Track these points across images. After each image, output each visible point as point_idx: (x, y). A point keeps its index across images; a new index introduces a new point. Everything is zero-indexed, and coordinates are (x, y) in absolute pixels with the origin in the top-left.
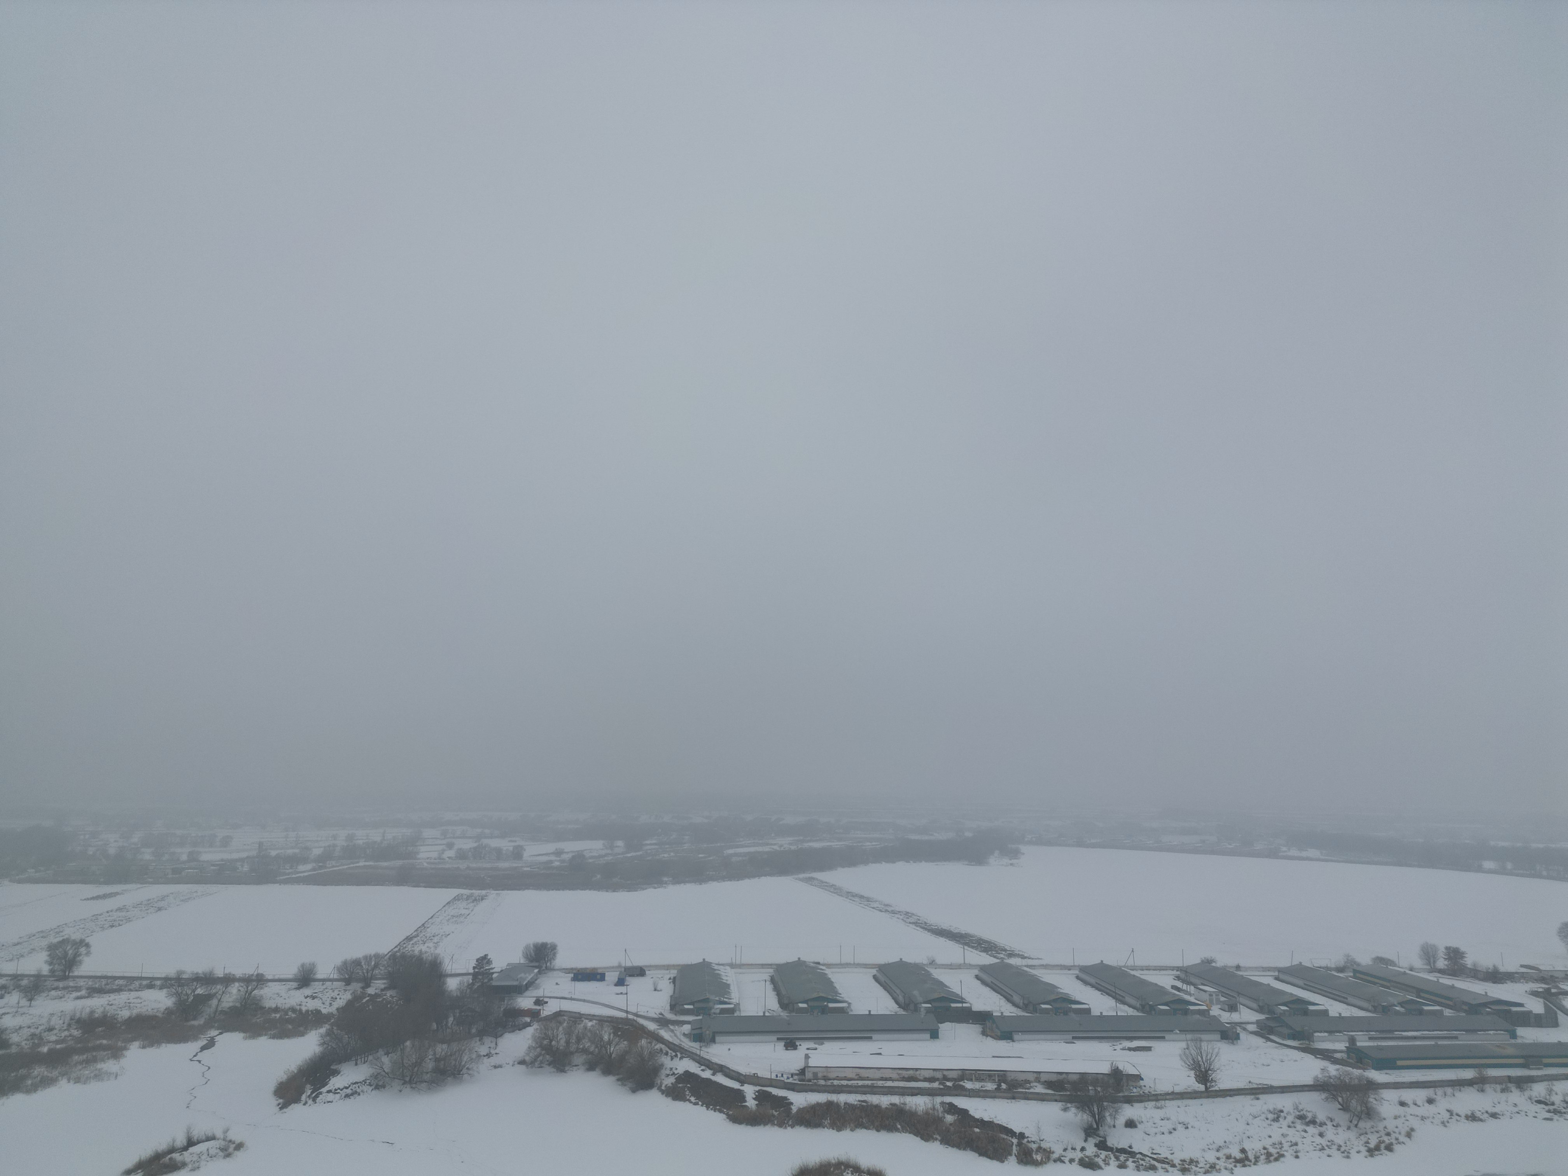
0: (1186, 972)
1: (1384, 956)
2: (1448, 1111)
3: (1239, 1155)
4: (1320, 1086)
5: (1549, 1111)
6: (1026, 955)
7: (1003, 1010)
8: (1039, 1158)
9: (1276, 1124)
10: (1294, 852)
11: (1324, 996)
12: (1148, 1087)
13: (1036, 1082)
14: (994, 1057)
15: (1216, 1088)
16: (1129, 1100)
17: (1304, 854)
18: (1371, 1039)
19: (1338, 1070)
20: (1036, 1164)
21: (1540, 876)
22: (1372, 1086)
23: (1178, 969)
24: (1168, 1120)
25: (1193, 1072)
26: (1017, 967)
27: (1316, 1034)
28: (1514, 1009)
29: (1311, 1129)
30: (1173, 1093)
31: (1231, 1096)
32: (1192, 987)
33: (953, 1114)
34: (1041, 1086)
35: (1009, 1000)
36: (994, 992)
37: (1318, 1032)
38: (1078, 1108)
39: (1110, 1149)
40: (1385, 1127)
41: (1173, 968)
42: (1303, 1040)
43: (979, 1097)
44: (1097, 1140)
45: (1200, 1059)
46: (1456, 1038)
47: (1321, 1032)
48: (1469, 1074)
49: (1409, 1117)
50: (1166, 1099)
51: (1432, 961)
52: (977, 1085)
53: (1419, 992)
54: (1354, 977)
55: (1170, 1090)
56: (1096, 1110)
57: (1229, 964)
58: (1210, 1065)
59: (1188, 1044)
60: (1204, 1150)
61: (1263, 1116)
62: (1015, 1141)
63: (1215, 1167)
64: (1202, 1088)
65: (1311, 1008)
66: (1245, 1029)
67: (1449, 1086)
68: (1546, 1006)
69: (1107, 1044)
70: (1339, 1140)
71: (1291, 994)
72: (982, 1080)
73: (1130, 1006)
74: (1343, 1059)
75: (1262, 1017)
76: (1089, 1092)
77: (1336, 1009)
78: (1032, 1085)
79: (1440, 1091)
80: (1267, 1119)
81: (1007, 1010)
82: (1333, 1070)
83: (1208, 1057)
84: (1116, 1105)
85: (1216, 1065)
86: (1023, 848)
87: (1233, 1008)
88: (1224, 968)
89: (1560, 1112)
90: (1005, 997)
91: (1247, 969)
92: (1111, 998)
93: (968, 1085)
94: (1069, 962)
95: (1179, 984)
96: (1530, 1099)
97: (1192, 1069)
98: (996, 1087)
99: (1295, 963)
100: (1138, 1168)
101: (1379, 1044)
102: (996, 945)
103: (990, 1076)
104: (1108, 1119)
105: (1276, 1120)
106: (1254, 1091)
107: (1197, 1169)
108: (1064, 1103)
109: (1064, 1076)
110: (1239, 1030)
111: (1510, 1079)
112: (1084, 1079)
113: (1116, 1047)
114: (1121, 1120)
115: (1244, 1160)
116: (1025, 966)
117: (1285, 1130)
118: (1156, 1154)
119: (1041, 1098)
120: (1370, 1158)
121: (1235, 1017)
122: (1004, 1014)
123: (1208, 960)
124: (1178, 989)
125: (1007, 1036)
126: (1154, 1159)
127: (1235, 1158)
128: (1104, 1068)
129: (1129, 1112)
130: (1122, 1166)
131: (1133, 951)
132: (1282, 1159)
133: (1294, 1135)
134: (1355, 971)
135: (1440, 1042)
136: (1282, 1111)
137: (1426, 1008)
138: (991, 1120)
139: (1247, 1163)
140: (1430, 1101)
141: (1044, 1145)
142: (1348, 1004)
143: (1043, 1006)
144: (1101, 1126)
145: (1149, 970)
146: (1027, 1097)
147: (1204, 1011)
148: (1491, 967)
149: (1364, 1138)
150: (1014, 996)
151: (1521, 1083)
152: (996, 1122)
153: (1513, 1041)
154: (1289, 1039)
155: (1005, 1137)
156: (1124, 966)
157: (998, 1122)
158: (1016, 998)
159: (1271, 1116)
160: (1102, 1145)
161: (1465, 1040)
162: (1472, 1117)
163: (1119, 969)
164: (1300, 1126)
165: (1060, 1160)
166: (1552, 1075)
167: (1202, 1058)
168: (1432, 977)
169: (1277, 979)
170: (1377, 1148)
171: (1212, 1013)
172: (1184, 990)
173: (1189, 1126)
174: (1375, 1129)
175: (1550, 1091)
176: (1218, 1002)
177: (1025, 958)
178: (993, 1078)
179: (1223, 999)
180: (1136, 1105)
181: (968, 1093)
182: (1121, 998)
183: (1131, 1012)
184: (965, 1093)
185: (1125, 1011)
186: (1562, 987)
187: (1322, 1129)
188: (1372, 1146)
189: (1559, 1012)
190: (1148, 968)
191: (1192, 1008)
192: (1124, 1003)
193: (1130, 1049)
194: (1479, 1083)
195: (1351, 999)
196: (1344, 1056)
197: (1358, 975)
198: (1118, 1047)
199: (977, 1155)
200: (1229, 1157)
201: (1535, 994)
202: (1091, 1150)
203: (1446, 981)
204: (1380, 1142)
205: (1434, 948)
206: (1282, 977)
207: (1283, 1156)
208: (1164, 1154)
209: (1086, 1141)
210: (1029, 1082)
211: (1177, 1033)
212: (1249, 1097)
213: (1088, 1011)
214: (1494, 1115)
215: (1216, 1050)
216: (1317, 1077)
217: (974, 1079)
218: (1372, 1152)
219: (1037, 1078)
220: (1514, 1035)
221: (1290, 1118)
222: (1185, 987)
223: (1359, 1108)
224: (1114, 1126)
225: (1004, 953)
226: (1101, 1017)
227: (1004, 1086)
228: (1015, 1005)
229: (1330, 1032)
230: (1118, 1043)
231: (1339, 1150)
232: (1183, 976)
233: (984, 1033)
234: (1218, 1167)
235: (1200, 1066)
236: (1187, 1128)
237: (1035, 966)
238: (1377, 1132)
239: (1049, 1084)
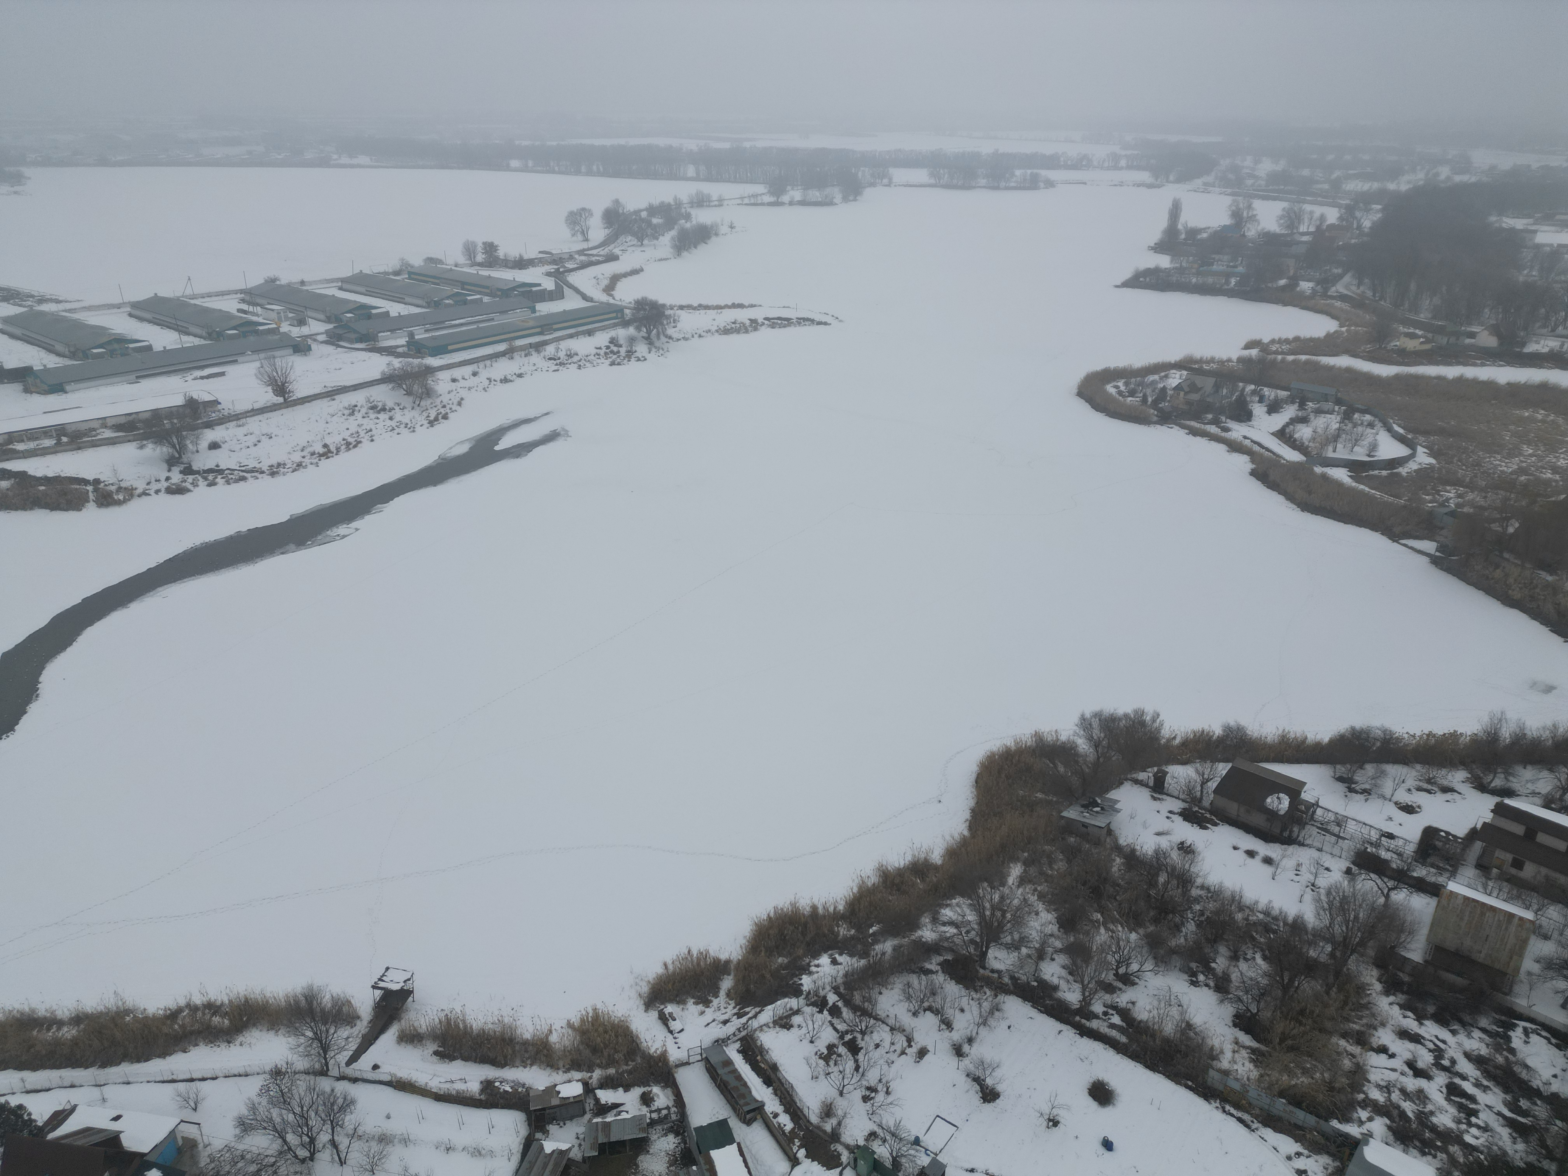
0: (251, 293)
1: (433, 256)
2: (488, 379)
3: (322, 450)
4: (387, 378)
5: (557, 365)
6: (60, 299)
7: (45, 362)
8: (121, 497)
9: (352, 418)
10: (345, 160)
11: (386, 299)
12: (226, 409)
13: (102, 428)
14: (45, 413)
15: (295, 398)
16: (210, 425)
17: (355, 161)
18: (427, 331)
19: (401, 362)
20: (119, 503)
21: (554, 172)
22: (430, 371)
23: (241, 291)
24: (251, 434)
25: (270, 388)
26: (52, 314)
27: (380, 335)
28: (534, 289)
29: (382, 416)
30: (253, 410)
31: (309, 402)
32: (259, 308)
33: (9, 479)
34: (109, 431)
35: (51, 350)
36: (29, 345)
37: (381, 332)
38: (156, 443)
39: (198, 472)
40: (442, 402)
41: (236, 292)
42: (369, 341)
43: (37, 455)
44: (182, 467)
45: (275, 374)
46: (493, 319)
47: (384, 332)
48: (502, 347)
49: (459, 390)
50: (247, 417)
51: (472, 256)
52: (32, 445)
53: (463, 284)
54: (409, 278)
55: (250, 408)
56: (175, 441)
57: (293, 281)
58: (286, 378)
59: (261, 363)
60: (289, 453)
61: (340, 413)
62: (90, 488)
63: (301, 465)
64: (281, 400)
65: (374, 311)
66: (315, 340)
67: (488, 359)
68: (556, 284)
69: (176, 377)
70: (406, 420)
71: (355, 301)
72: (37, 439)
73: (195, 336)
74: (404, 353)
75: (331, 326)
76: (164, 426)
77: (395, 309)
78: (98, 432)
79: (481, 365)
80: (344, 415)
81: (52, 361)
82: (397, 363)
83: (284, 371)
84: (196, 432)
85: (292, 377)
86: (27, 171)
87: (301, 322)
88: (289, 285)
89: (564, 364)
90: (44, 348)
91: (310, 283)
92: (172, 331)
93: (20, 447)
94: (117, 300)
95: (245, 307)
96: (544, 358)
97: (269, 385)
98: (55, 442)
99: (357, 271)
100: (228, 482)
101: (433, 334)
102: (18, 291)
103: (45, 433)
104: (190, 446)
105: (352, 414)
106: (329, 394)
107: (286, 470)
108: (138, 442)
109: (134, 416)
110: (310, 341)
111: (531, 345)
112: (157, 414)
113: (186, 379)
114: (204, 444)
115: (327, 453)
116: (63, 311)
117: (360, 421)
118: (244, 466)
119: (111, 442)
120: (431, 428)
121: (305, 330)
122: (48, 366)
123: (271, 279)
124: (245, 312)
125: (58, 388)
126: (242, 471)
127: (319, 453)
128: (178, 401)
129: (210, 435)
130: (212, 484)
131: (189, 279)
132: (359, 445)
133: (368, 424)
134: (410, 273)
135: (481, 325)
136: (356, 406)
137: (469, 298)
138: (57, 475)
139: (330, 455)
140: (475, 374)
141: (123, 485)
142: (405, 304)
143: (95, 351)
144: (184, 454)
145: (211, 296)
146: (95, 444)
147: (273, 329)
148: (518, 256)
149: (425, 414)
150: (56, 346)
151: (538, 347)
152: (63, 475)
153: (533, 315)
154: (356, 342)
155: (78, 487)
156: (183, 296)
157: (65, 475)
158: (59, 347)
159: (347, 412)
160: (188, 471)
161: (500, 320)
162: (505, 380)
163: (178, 299)
164: (373, 415)
165: (145, 494)
166: (560, 337)
167: (277, 373)
168: (472, 270)
169: (341, 289)
170: (436, 419)
171: (282, 330)
172: (251, 312)
173: (273, 435)
174: (434, 405)
175: (557, 349)
176: (287, 318)
177: (61, 302)
178: (50, 434)
179: (291, 315)
180: (217, 428)
181: (21, 455)
182: (184, 329)
183: (197, 341)
184: (18, 455)
185: (189, 341)
186: (567, 265)
187: (391, 414)
188: (432, 418)
189: (564, 286)
190: (209, 295)
191: (261, 328)
192: (188, 334)
193: (202, 378)
194: (509, 353)
195: (408, 299)
196: (405, 349)
197: (412, 276)
198: (189, 378)
199: (48, 511)
200: (313, 454)
201: (549, 274)
202: (176, 477)
203: (484, 272)
204: (438, 414)
205: (474, 244)
206: (345, 286)
207: (360, 442)
208: (252, 464)
209: (169, 470)
210: (94, 430)
211: (249, 355)
212: (325, 400)
213: (149, 348)
214: (520, 376)
215: (290, 364)
216: (384, 371)
217: (25, 439)
218: (431, 423)
219: (102, 424)
220: (534, 311)
221: (364, 411)
222: (251, 309)
223: (420, 391)
224: (198, 451)
225: (31, 299)
226: (165, 351)
227: (65, 439)
228: (58, 354)
229: (392, 331)
230: (189, 374)
231: (406, 427)
232: (247, 298)
233: (27, 390)
234: (304, 464)
235: (276, 381)
236: (271, 437)
237: (75, 309)
238: (435, 407)
239: (118, 427)
